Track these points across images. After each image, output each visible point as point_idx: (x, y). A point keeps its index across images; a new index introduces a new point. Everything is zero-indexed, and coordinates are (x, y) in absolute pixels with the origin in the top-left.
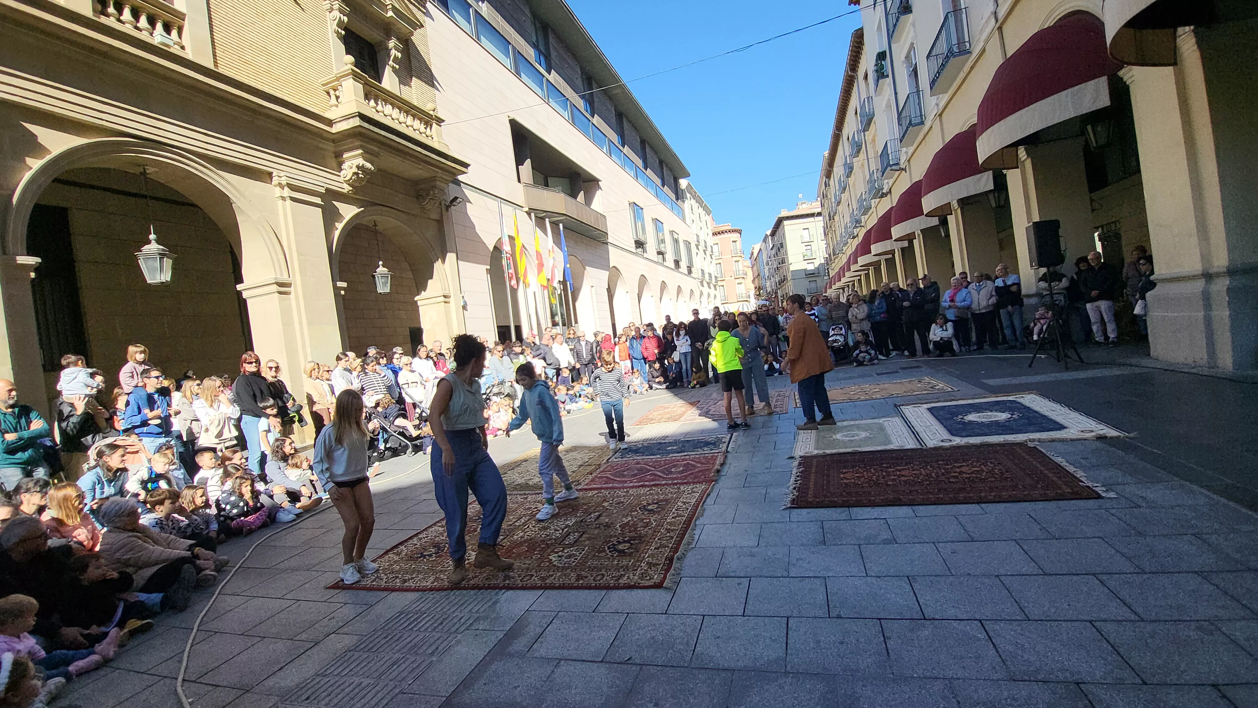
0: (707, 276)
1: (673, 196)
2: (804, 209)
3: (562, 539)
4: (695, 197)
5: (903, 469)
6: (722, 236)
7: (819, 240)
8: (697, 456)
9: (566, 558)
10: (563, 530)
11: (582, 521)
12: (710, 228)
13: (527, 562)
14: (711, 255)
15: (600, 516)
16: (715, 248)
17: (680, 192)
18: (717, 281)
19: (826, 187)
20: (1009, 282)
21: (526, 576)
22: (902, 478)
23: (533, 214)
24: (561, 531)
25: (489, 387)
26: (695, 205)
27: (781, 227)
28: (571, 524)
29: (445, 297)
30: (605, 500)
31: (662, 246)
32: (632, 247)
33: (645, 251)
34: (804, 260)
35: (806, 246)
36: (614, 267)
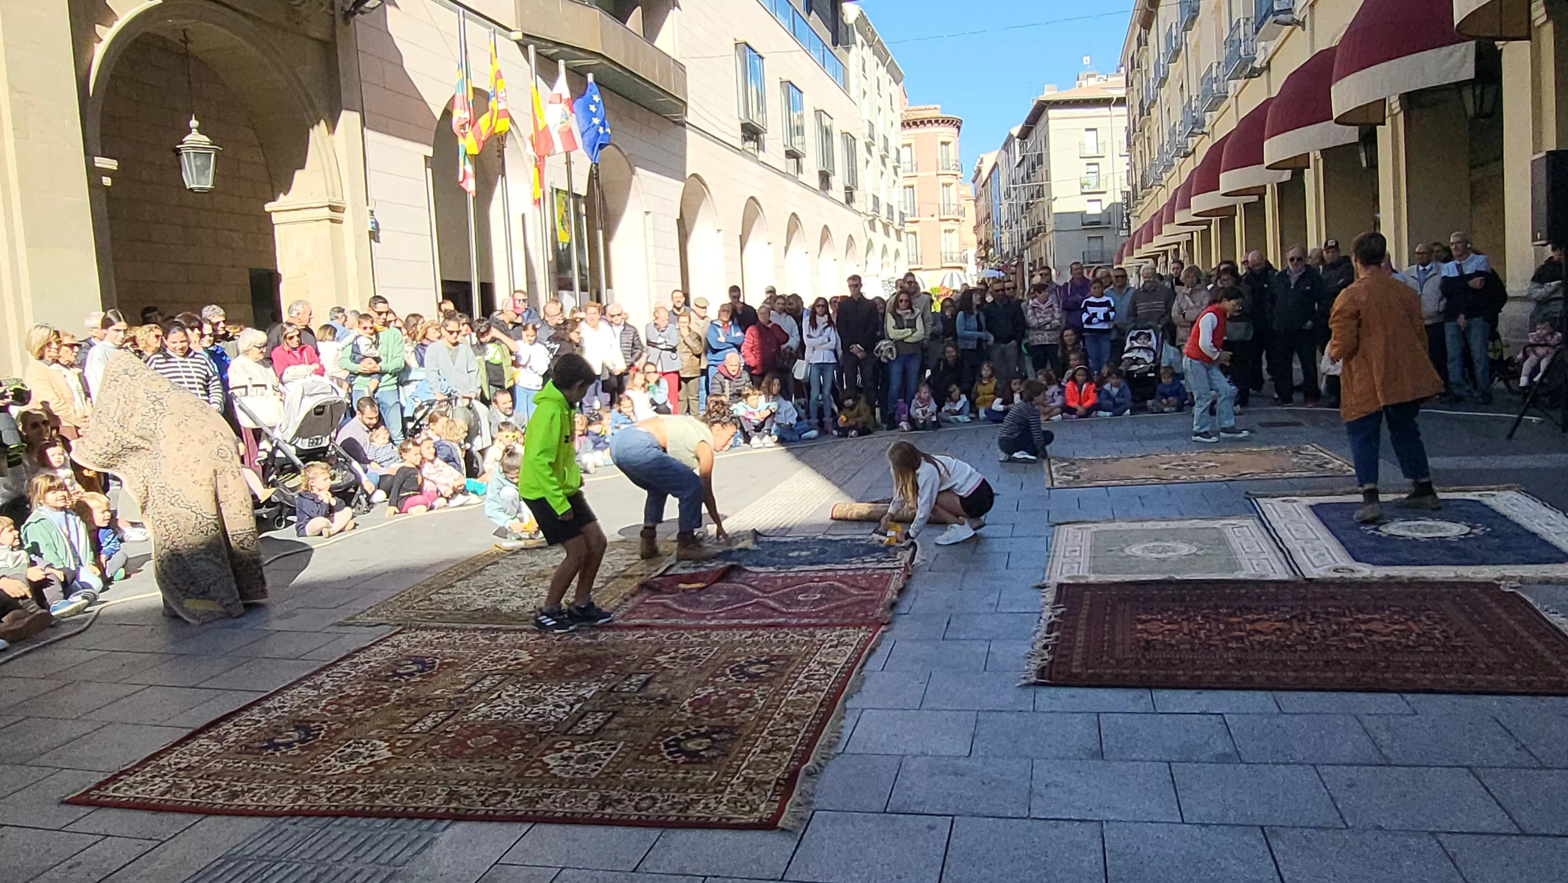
0: (883, 211)
1: (827, 36)
2: (1090, 88)
3: (569, 724)
4: (871, 42)
5: (1259, 620)
6: (922, 130)
7: (1116, 156)
8: (851, 573)
9: (578, 762)
10: (572, 706)
11: (611, 690)
12: (898, 110)
13: (497, 767)
14: (895, 169)
15: (648, 681)
16: (905, 155)
17: (842, 30)
18: (903, 223)
19: (1139, 45)
20: (1468, 270)
21: (495, 794)
22: (1257, 638)
23: (531, 48)
24: (567, 708)
25: (421, 407)
26: (872, 60)
27: (1042, 122)
28: (588, 696)
29: (332, 208)
30: (660, 651)
31: (797, 139)
32: (735, 136)
33: (761, 147)
34: (1083, 193)
35: (1088, 164)
36: (695, 175)
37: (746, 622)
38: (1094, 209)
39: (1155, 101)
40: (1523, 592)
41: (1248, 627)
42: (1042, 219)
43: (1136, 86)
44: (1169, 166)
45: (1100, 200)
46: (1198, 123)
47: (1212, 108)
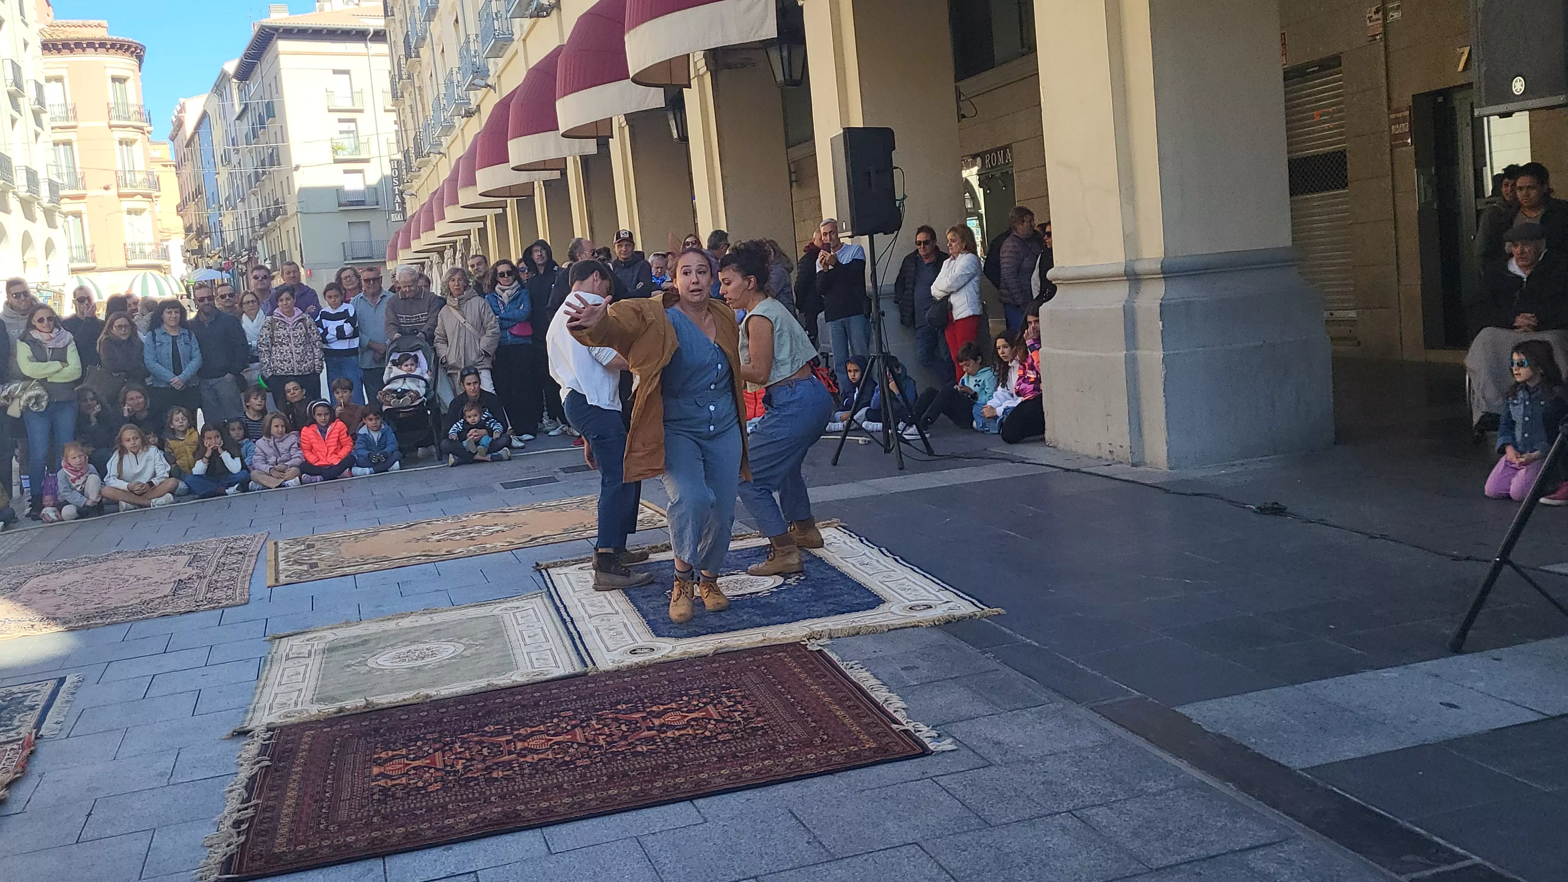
0: (20, 179)
2: (336, 14)
6: (77, 56)
7: (380, 110)
12: (36, 27)
18: (56, 198)
34: (337, 161)
35: (340, 121)
38: (354, 184)
39: (424, 39)
40: (832, 651)
41: (520, 745)
42: (279, 195)
43: (398, 16)
44: (449, 128)
45: (361, 171)
46: (480, 72)
47: (497, 51)
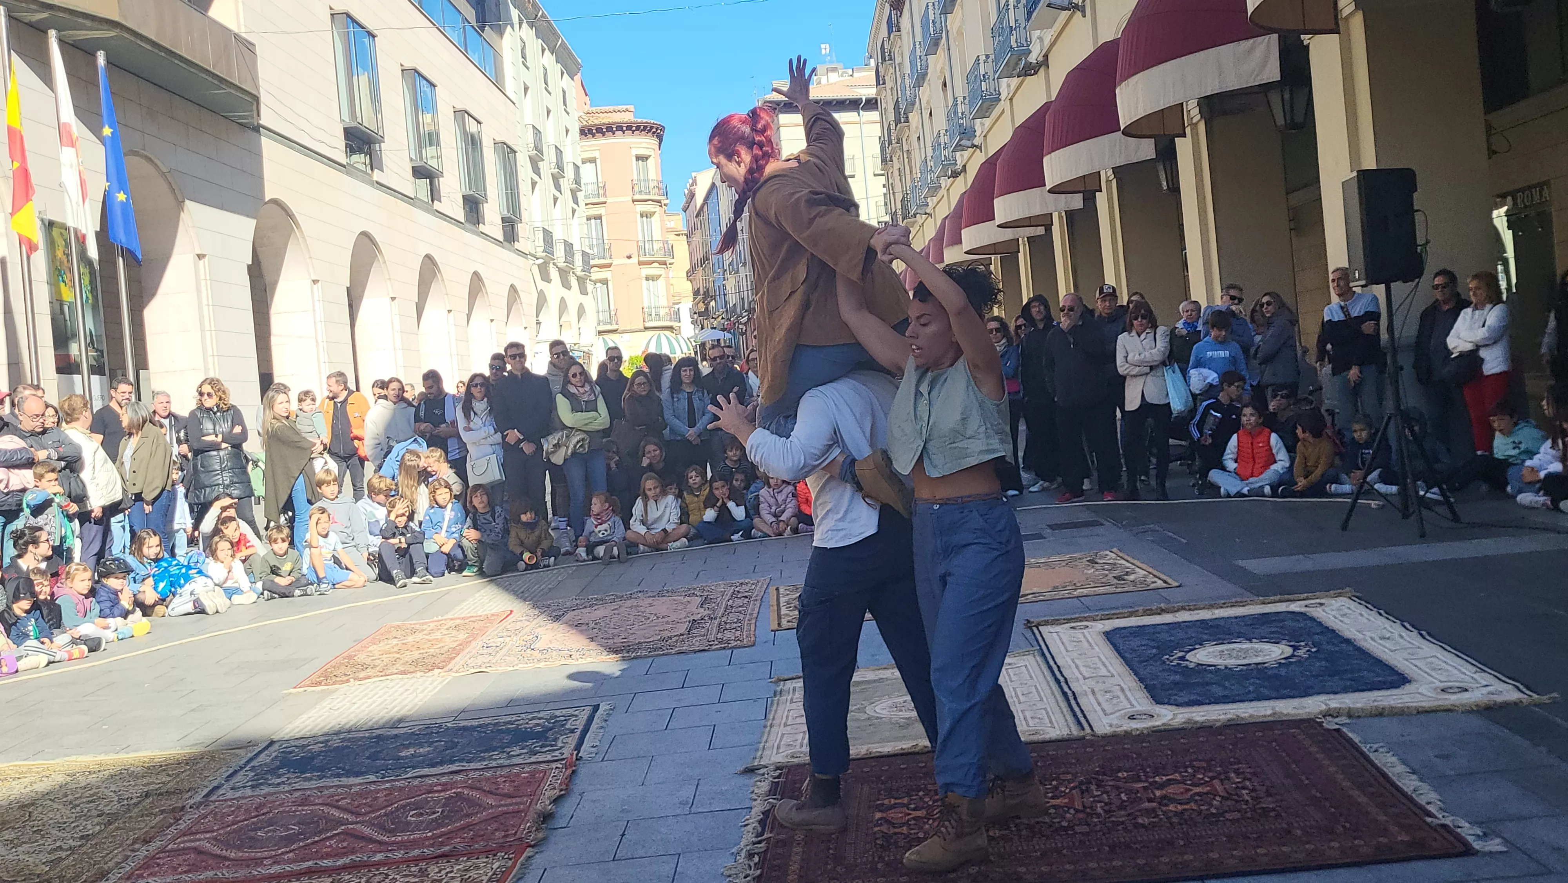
0: (559, 252)
2: (831, 85)
7: (870, 175)
8: (488, 774)
12: (575, 114)
14: (574, 193)
16: (588, 173)
18: (588, 267)
19: (890, 30)
26: (534, 45)
31: (430, 151)
32: (337, 148)
33: (375, 163)
36: (275, 202)
37: (326, 863)
39: (913, 104)
40: (1350, 729)
43: (888, 84)
44: (934, 189)
46: (967, 133)
47: (983, 113)
